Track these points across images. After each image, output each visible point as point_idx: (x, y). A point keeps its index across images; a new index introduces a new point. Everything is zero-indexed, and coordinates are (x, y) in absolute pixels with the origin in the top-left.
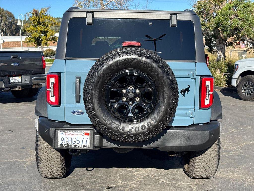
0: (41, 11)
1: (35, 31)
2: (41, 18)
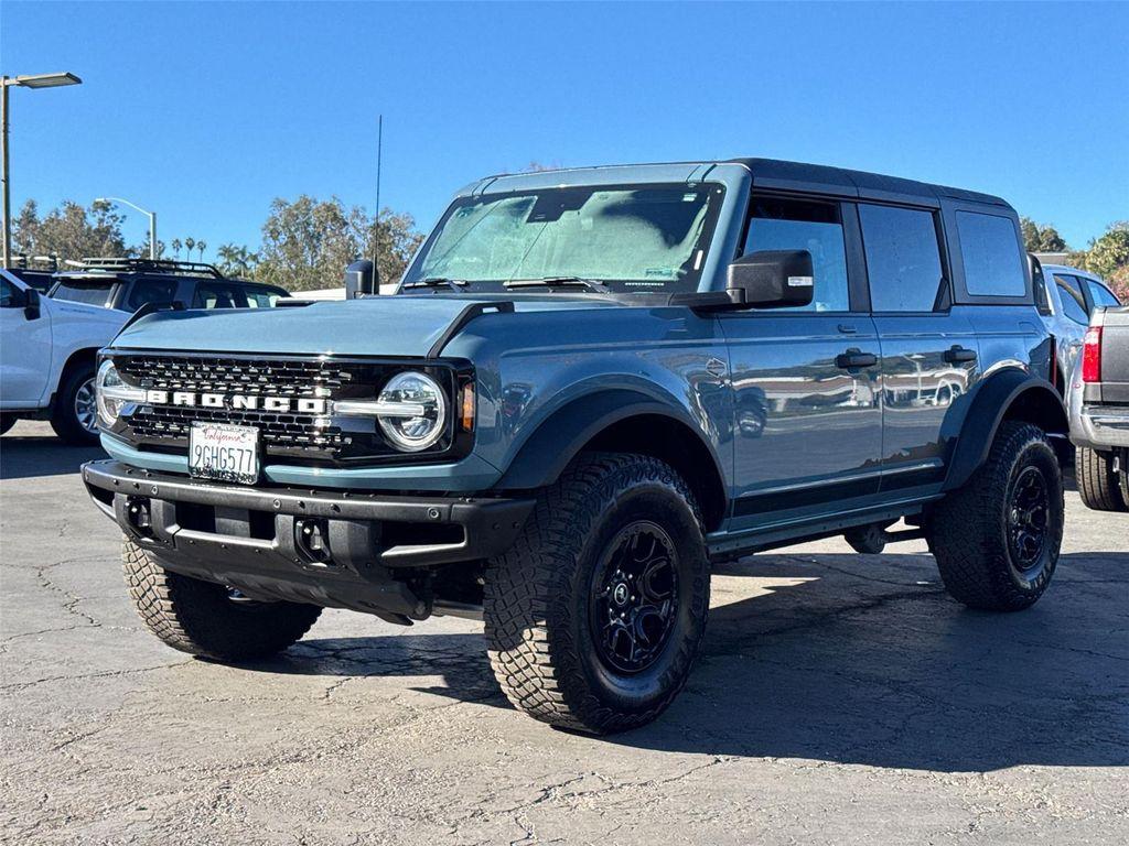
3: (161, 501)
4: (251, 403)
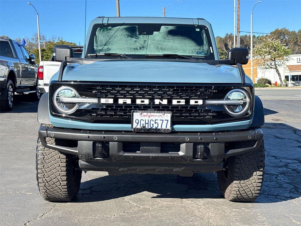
3: (117, 142)
4: (165, 102)
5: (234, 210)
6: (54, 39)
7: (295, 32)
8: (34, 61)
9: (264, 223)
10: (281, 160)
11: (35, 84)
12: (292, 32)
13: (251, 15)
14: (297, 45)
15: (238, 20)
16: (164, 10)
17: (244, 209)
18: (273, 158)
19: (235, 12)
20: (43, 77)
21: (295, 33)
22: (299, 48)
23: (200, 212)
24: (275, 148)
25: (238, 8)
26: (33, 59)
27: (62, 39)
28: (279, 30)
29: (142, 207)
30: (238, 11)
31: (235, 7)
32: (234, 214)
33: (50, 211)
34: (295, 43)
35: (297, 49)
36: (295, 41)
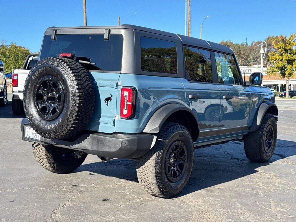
0: (290, 37)
1: (280, 60)
2: (287, 45)
5: (217, 200)
6: (3, 42)
7: (238, 44)
8: (3, 68)
9: (242, 209)
10: (243, 162)
11: (2, 90)
12: (236, 44)
13: (201, 28)
14: (241, 56)
15: (189, 32)
16: (119, 20)
17: (223, 199)
18: (236, 160)
19: (186, 25)
20: (17, 85)
21: (239, 46)
22: (242, 60)
23: (190, 201)
24: (236, 152)
25: (189, 21)
26: (1, 66)
27: (15, 44)
28: (225, 42)
29: (142, 198)
30: (189, 24)
31: (186, 20)
32: (217, 202)
33: (68, 202)
34: (238, 55)
35: (240, 61)
36: (238, 53)
